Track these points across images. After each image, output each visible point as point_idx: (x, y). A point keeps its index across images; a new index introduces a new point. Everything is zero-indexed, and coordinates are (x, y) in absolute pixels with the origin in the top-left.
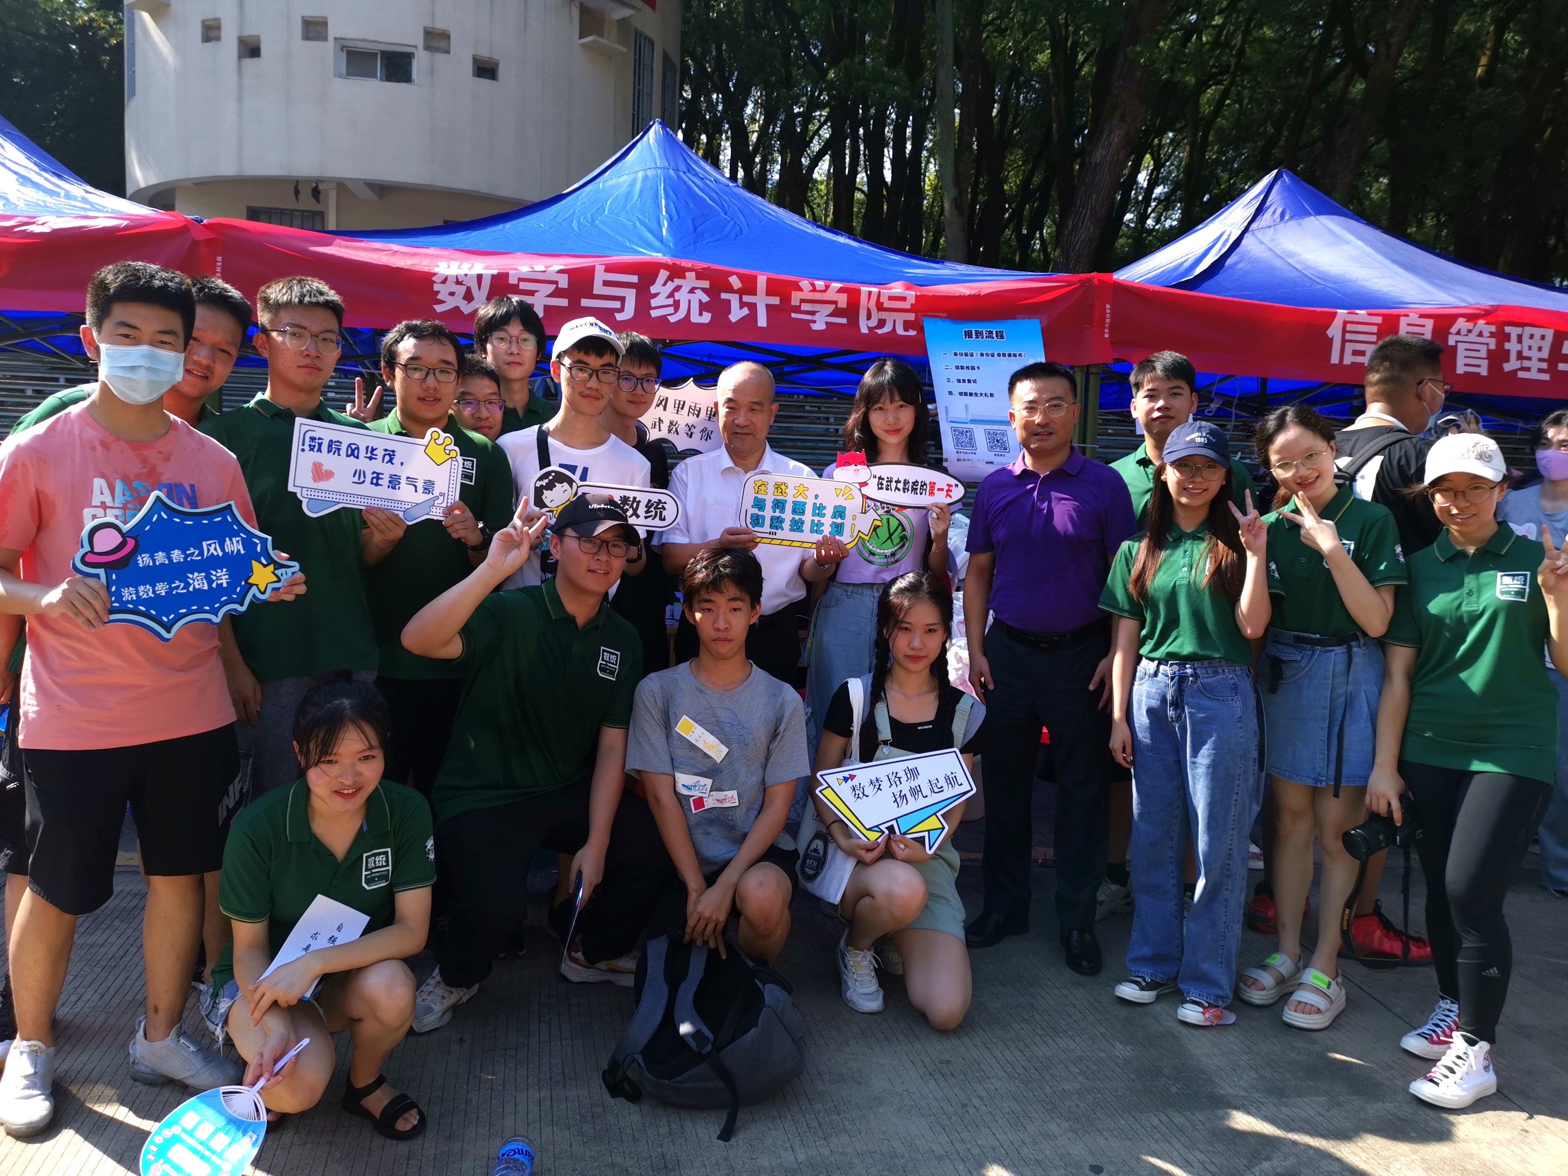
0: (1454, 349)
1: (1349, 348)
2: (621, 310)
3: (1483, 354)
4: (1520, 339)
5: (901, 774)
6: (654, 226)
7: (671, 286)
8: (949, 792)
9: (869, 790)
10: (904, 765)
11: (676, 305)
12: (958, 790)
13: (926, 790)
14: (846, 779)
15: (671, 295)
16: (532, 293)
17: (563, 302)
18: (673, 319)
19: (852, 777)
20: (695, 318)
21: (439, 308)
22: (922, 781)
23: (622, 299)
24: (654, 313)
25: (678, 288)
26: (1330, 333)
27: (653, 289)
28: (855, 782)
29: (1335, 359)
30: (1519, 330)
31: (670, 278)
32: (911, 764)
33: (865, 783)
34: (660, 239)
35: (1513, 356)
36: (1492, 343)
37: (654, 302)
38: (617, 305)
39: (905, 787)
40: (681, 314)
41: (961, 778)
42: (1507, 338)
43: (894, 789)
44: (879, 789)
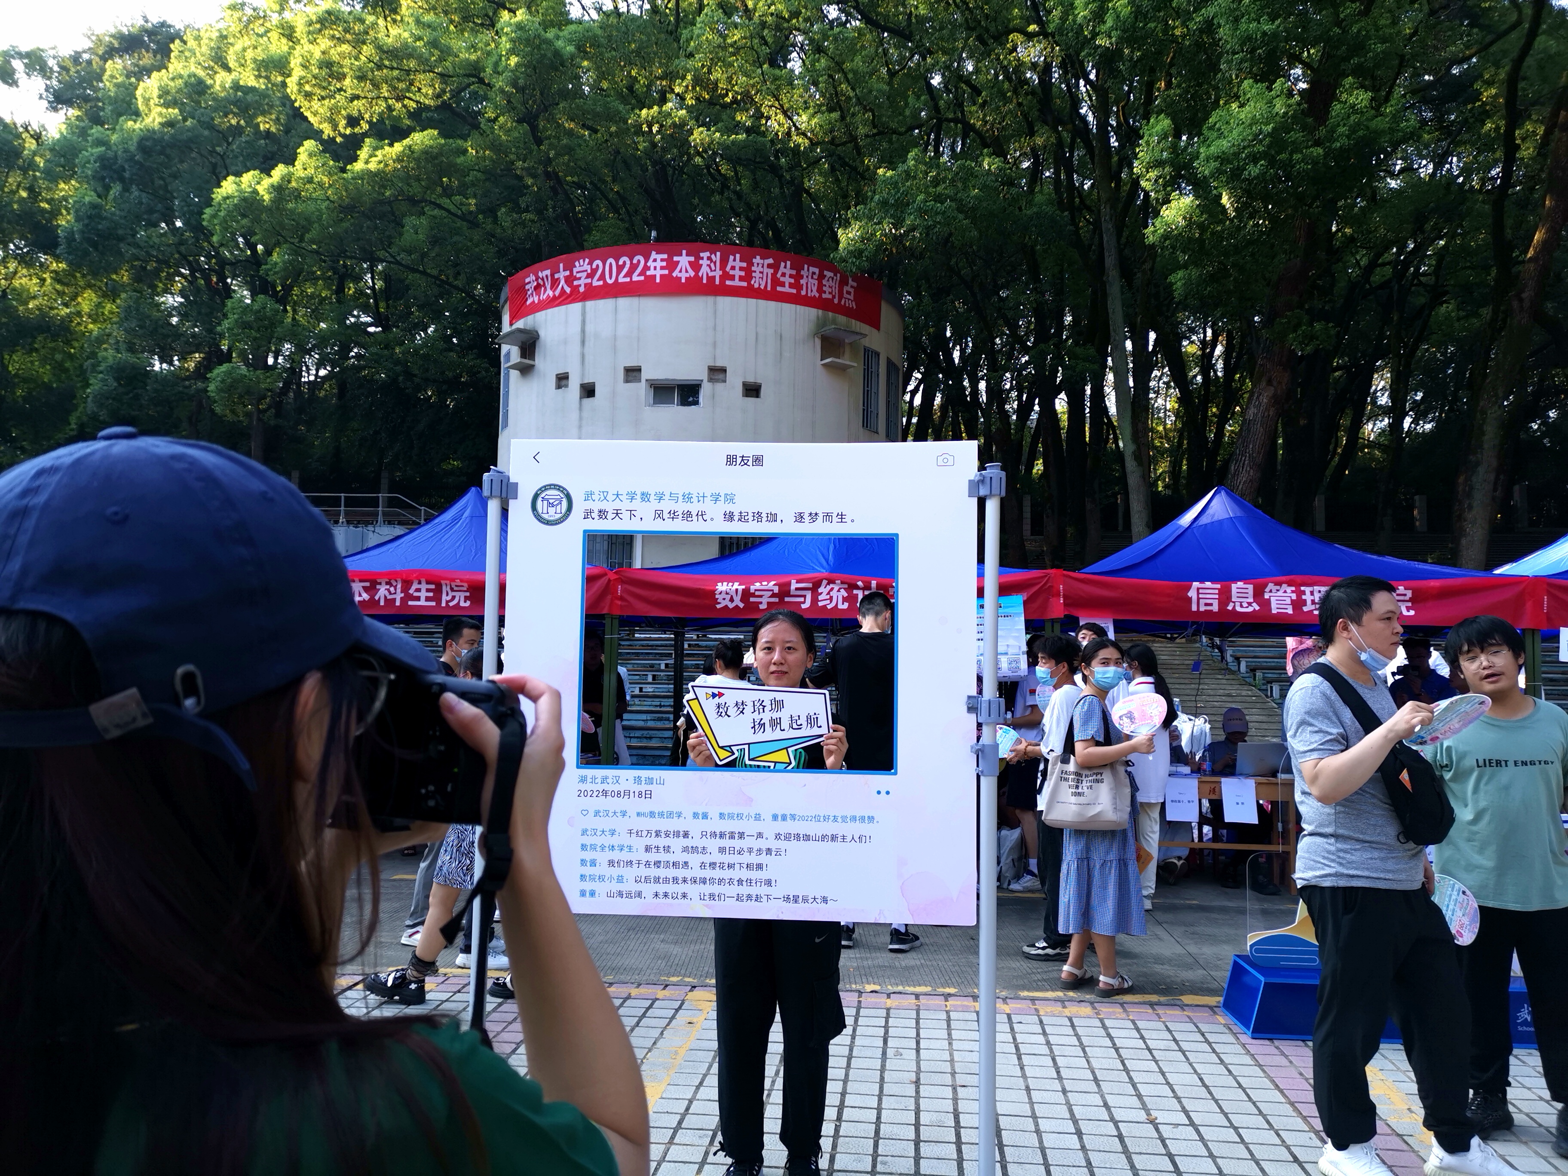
0: (1269, 600)
1: (1202, 602)
2: (804, 602)
3: (1288, 601)
4: (1312, 593)
5: (767, 703)
6: (825, 552)
7: (829, 587)
8: (806, 731)
9: (732, 711)
10: (772, 695)
11: (831, 599)
12: (816, 731)
13: (785, 724)
14: (714, 695)
15: (828, 593)
16: (761, 596)
17: (776, 600)
18: (829, 607)
19: (720, 695)
20: (840, 606)
21: (718, 606)
22: (784, 715)
23: (805, 596)
24: (820, 604)
25: (832, 589)
26: (1190, 594)
27: (820, 590)
28: (722, 700)
29: (1194, 608)
30: (1311, 589)
31: (828, 584)
32: (779, 696)
33: (731, 704)
34: (827, 561)
35: (1309, 602)
36: (1294, 596)
37: (820, 598)
38: (802, 599)
39: (766, 717)
40: (833, 604)
41: (822, 721)
42: (1304, 593)
43: (756, 716)
44: (742, 712)
